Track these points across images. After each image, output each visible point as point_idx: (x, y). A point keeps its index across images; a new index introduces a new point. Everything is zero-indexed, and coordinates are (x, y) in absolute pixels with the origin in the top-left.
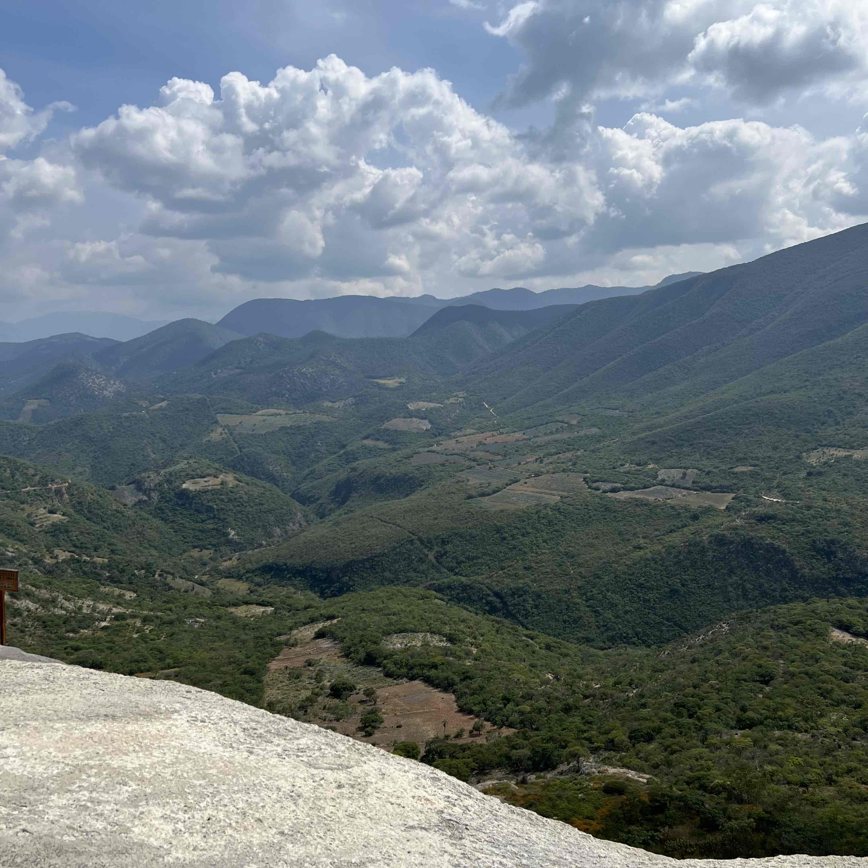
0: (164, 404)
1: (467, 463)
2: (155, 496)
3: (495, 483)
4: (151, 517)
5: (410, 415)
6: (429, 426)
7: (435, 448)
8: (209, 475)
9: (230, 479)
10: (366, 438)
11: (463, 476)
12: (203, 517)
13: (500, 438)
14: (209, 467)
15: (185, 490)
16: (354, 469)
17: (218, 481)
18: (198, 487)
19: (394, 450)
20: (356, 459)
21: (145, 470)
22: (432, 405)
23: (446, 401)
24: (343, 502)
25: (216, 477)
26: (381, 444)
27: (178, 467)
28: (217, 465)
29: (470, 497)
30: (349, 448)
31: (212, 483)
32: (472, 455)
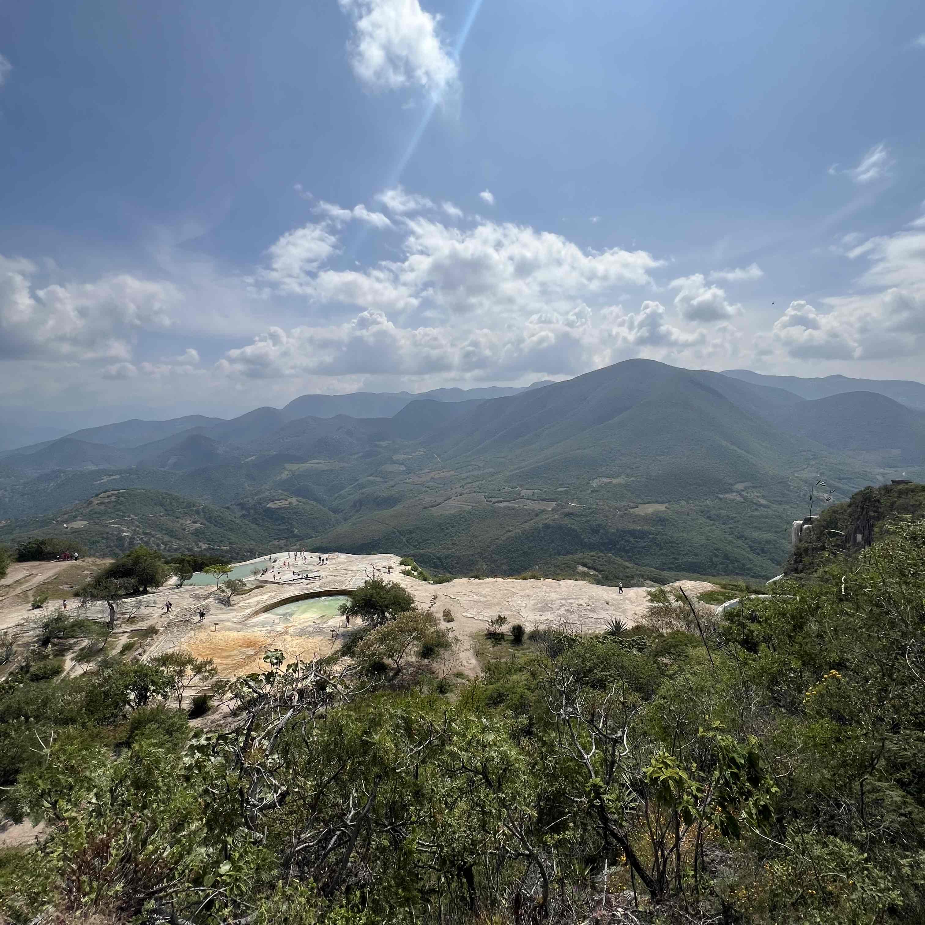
0: (253, 458)
1: (425, 489)
2: (252, 511)
3: (439, 500)
4: (250, 523)
5: (394, 463)
6: (405, 468)
7: (407, 481)
8: (282, 499)
9: (294, 500)
10: (370, 476)
11: (421, 496)
12: (280, 522)
13: (442, 475)
14: (282, 494)
15: (269, 508)
16: (363, 494)
17: (287, 502)
18: (276, 506)
19: (386, 482)
20: (364, 488)
21: (245, 497)
22: (406, 456)
23: (414, 454)
24: (357, 511)
25: (286, 500)
26: (378, 479)
27: (264, 495)
28: (286, 493)
29: (425, 508)
30: (360, 481)
31: (284, 503)
32: (427, 484)
